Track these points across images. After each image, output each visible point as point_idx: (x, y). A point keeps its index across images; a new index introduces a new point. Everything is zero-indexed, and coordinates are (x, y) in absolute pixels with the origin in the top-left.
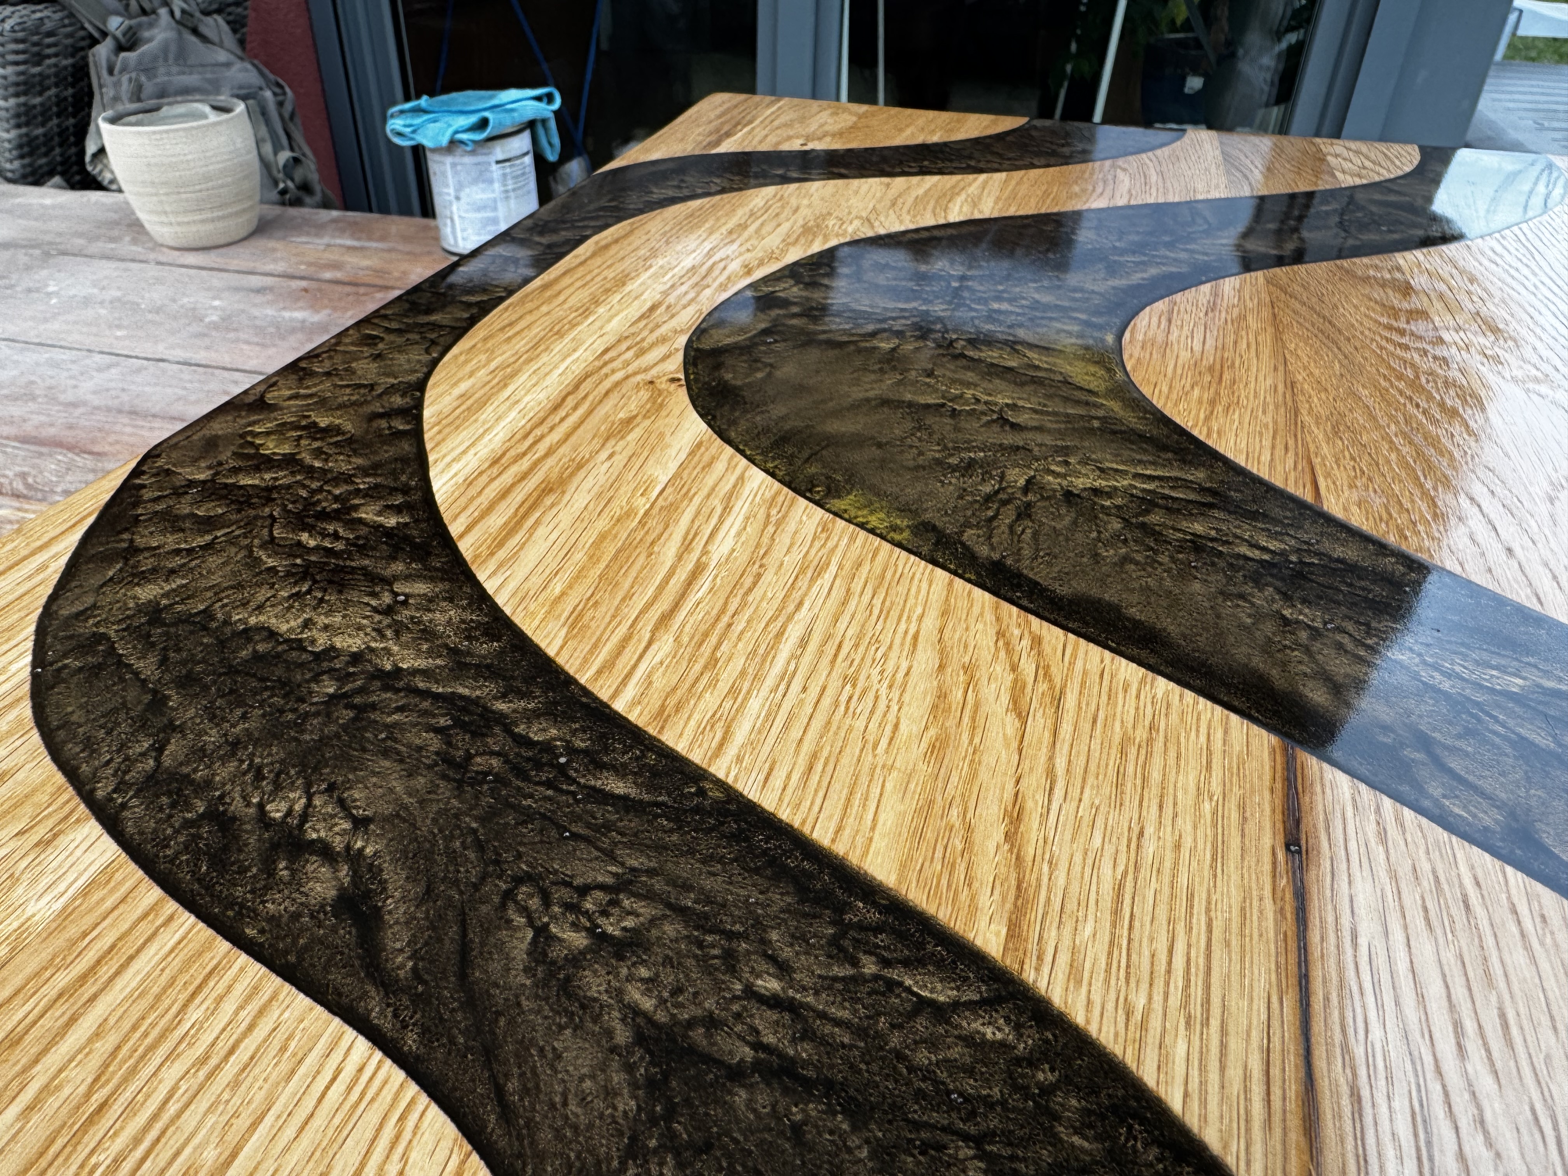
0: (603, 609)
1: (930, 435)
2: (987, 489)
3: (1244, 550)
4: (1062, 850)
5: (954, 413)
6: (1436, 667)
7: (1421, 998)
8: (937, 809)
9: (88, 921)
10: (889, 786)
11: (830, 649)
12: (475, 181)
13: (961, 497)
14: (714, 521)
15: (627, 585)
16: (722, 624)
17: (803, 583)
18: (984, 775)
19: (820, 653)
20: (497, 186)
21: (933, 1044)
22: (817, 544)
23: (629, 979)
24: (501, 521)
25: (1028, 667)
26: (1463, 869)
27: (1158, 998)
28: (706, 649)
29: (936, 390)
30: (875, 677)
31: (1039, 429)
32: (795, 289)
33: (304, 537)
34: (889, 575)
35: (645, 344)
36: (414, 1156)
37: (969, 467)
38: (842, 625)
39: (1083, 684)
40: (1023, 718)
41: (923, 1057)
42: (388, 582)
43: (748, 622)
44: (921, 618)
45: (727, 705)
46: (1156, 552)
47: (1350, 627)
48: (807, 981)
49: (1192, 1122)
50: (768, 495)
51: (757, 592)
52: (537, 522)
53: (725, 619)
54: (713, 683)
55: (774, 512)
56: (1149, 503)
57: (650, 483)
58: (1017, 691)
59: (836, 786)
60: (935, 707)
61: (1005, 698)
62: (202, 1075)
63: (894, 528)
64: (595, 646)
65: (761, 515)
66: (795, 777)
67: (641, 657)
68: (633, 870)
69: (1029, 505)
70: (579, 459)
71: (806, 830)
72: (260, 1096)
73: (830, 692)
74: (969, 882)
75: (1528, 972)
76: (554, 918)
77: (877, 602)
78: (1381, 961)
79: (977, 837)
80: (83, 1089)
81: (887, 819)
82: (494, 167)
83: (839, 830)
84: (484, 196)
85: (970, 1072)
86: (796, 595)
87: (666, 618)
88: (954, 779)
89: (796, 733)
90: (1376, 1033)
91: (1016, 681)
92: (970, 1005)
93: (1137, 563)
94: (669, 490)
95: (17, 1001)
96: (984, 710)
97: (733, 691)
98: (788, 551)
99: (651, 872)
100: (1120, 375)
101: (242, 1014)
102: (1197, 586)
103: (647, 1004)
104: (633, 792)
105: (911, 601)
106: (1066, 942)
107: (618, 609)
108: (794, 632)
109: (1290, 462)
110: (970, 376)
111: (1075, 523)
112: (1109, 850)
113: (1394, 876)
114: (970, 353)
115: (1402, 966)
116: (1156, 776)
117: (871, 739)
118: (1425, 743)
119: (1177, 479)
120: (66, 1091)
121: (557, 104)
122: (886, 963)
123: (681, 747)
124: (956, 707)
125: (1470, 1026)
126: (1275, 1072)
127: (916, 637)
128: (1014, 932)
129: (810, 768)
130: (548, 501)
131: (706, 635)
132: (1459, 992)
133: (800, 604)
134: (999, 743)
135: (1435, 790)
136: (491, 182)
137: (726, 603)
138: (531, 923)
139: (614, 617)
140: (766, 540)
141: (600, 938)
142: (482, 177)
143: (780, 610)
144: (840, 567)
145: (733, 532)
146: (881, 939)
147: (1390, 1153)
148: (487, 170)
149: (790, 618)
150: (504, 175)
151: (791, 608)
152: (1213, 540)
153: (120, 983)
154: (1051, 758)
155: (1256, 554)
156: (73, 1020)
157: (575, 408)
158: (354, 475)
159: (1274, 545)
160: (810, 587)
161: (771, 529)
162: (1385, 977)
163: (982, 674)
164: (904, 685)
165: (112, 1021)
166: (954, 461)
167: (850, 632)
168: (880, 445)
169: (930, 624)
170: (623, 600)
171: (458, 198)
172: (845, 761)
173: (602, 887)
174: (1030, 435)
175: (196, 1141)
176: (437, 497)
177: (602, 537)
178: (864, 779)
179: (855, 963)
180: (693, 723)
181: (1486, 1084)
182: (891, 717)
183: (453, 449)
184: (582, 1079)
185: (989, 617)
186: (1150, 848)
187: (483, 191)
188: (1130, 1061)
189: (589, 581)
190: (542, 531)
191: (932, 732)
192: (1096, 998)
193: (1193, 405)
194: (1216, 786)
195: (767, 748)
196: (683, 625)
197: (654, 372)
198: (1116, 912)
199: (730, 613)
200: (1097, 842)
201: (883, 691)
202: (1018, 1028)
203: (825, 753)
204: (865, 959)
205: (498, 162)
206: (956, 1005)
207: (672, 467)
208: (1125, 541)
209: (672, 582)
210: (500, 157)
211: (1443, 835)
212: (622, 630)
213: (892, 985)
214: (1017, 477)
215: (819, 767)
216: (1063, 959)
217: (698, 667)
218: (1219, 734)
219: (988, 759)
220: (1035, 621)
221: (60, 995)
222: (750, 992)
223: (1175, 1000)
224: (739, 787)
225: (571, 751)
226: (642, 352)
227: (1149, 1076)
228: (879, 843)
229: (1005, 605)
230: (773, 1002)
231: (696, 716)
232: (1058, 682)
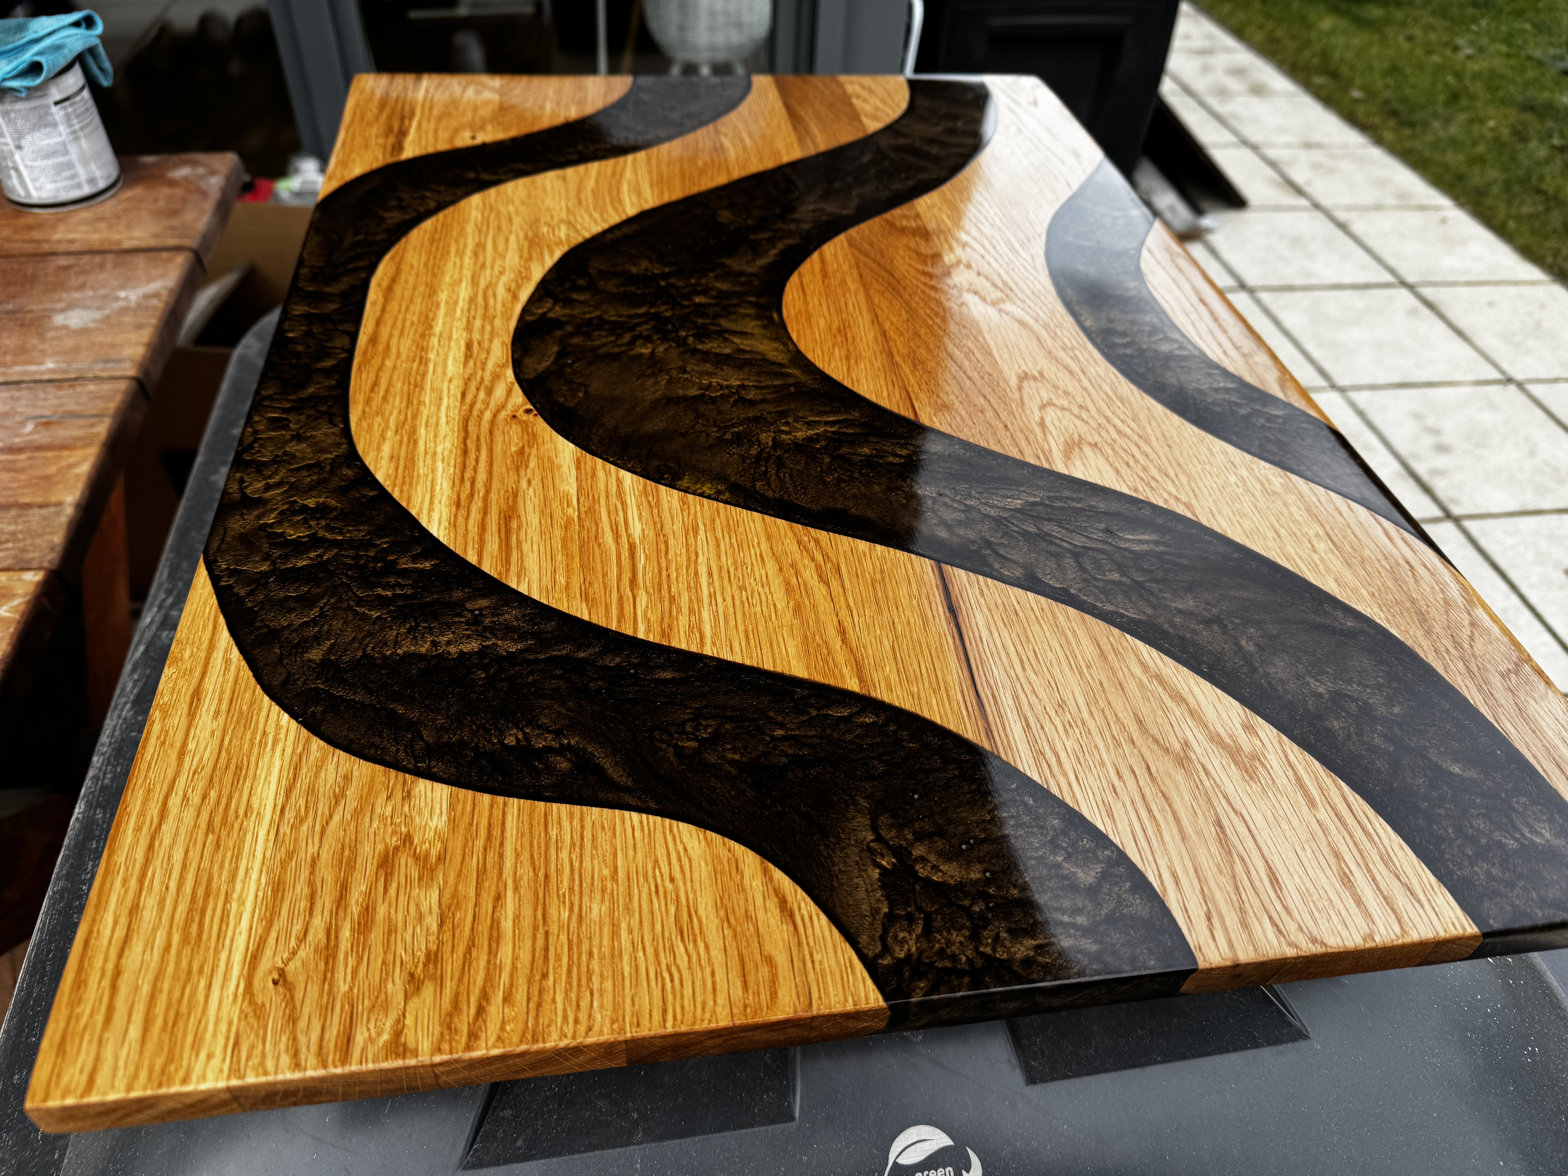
0: (596, 585)
1: (707, 420)
2: (754, 452)
3: (891, 459)
4: (866, 640)
5: (713, 400)
6: (986, 504)
7: (1008, 654)
8: (810, 639)
9: (466, 818)
10: (785, 635)
11: (726, 576)
12: (35, 128)
13: (743, 462)
14: (621, 513)
15: (599, 567)
16: (664, 577)
17: (691, 540)
18: (822, 617)
19: (721, 578)
20: (62, 128)
21: (850, 731)
22: (685, 514)
23: (724, 750)
24: (496, 546)
25: (819, 557)
26: (1013, 598)
27: (921, 687)
28: (665, 592)
29: (694, 384)
30: (753, 584)
31: (764, 401)
32: (557, 308)
33: (380, 591)
34: (731, 522)
35: (487, 382)
36: (685, 840)
37: (738, 439)
38: (723, 559)
39: (845, 558)
40: (827, 584)
41: (849, 737)
42: (461, 604)
43: (677, 571)
44: (759, 543)
45: (693, 619)
46: (852, 472)
47: (947, 492)
48: (793, 726)
49: (946, 725)
50: (641, 488)
51: (671, 552)
52: (519, 542)
53: (664, 573)
54: (679, 609)
55: (650, 499)
56: (837, 440)
57: (567, 497)
58: (818, 568)
59: (763, 643)
60: (787, 590)
61: (815, 576)
62: (577, 849)
63: (719, 492)
64: (607, 608)
65: (645, 503)
66: (743, 644)
67: (635, 607)
68: (697, 708)
69: (780, 457)
70: (510, 490)
71: (761, 666)
72: (608, 847)
73: (737, 597)
74: (836, 665)
75: (1040, 632)
76: (677, 739)
77: (734, 541)
78: (992, 645)
79: (831, 645)
80: (531, 874)
81: (792, 650)
82: (54, 109)
83: (774, 662)
84: (51, 141)
85: (867, 736)
86: (692, 548)
87: (633, 581)
88: (811, 623)
89: (732, 623)
90: (996, 673)
91: (816, 566)
92: (856, 713)
93: (845, 481)
94: (582, 499)
95: (467, 859)
96: (809, 584)
97: (691, 611)
98: (673, 523)
99: (706, 707)
100: (791, 347)
101: (575, 824)
102: (876, 488)
103: (737, 757)
104: (676, 675)
105: (750, 536)
106: (881, 676)
107: (604, 584)
108: (703, 570)
109: (897, 394)
110: (708, 367)
111: (807, 463)
112: (884, 634)
113: (990, 610)
114: (700, 347)
115: (999, 645)
116: (891, 594)
117: (767, 614)
118: (989, 544)
119: (846, 420)
120: (526, 878)
121: (99, 29)
122: (818, 709)
123: (683, 646)
124: (796, 587)
125: (1025, 659)
126: (967, 698)
127: (761, 556)
128: (861, 680)
129: (747, 638)
130: (514, 525)
131: (660, 584)
132: (1020, 648)
133: (697, 554)
134: (822, 600)
135: (997, 566)
136: (55, 125)
137: (659, 563)
138: (669, 745)
139: (605, 588)
140: (657, 519)
141: (702, 741)
142: (43, 122)
143: (689, 559)
144: (705, 525)
145: (636, 519)
146: (813, 701)
147: (1008, 711)
148: (47, 114)
149: (696, 562)
150: (68, 116)
151: (693, 557)
152: (876, 456)
153: (508, 834)
154: (846, 600)
155: (897, 460)
156: (501, 856)
157: (478, 450)
158: (371, 539)
159: (904, 452)
160: (696, 541)
161: (655, 511)
162: (994, 651)
163: (800, 566)
164: (768, 584)
165: (519, 849)
166: (728, 436)
167: (729, 562)
168: (683, 435)
169: (764, 546)
170: (603, 577)
171: (19, 147)
172: (761, 629)
173: (689, 720)
174: (761, 407)
175: (596, 870)
176: (441, 540)
177: (565, 541)
178: (773, 636)
179: (808, 713)
180: (682, 633)
181: (1033, 677)
182: (770, 601)
183: (422, 503)
184: (729, 792)
185: (790, 534)
186: (899, 628)
187: (48, 136)
188: (919, 713)
189: (577, 570)
190: (526, 547)
191: (791, 604)
192: (900, 694)
193: (839, 362)
194: (915, 592)
195: (723, 635)
196: (645, 583)
197: (509, 406)
198: (895, 658)
199: (664, 569)
200: (878, 632)
201: (761, 590)
202: (877, 715)
203: (750, 628)
204: (811, 710)
205: (57, 103)
206: (852, 715)
207: (573, 480)
208: (835, 469)
209: (623, 559)
210: (58, 97)
211: (1003, 585)
212: (615, 595)
213: (826, 716)
214: (766, 438)
215: (751, 636)
216: (883, 684)
217: (667, 604)
218: (909, 566)
219: (821, 609)
220: (812, 530)
221: (485, 849)
222: (774, 738)
223: (927, 685)
224: (721, 656)
225: (633, 666)
226: (490, 392)
227: (926, 715)
228: (793, 662)
229: (795, 525)
230: (783, 738)
231: (682, 630)
232: (834, 559)
